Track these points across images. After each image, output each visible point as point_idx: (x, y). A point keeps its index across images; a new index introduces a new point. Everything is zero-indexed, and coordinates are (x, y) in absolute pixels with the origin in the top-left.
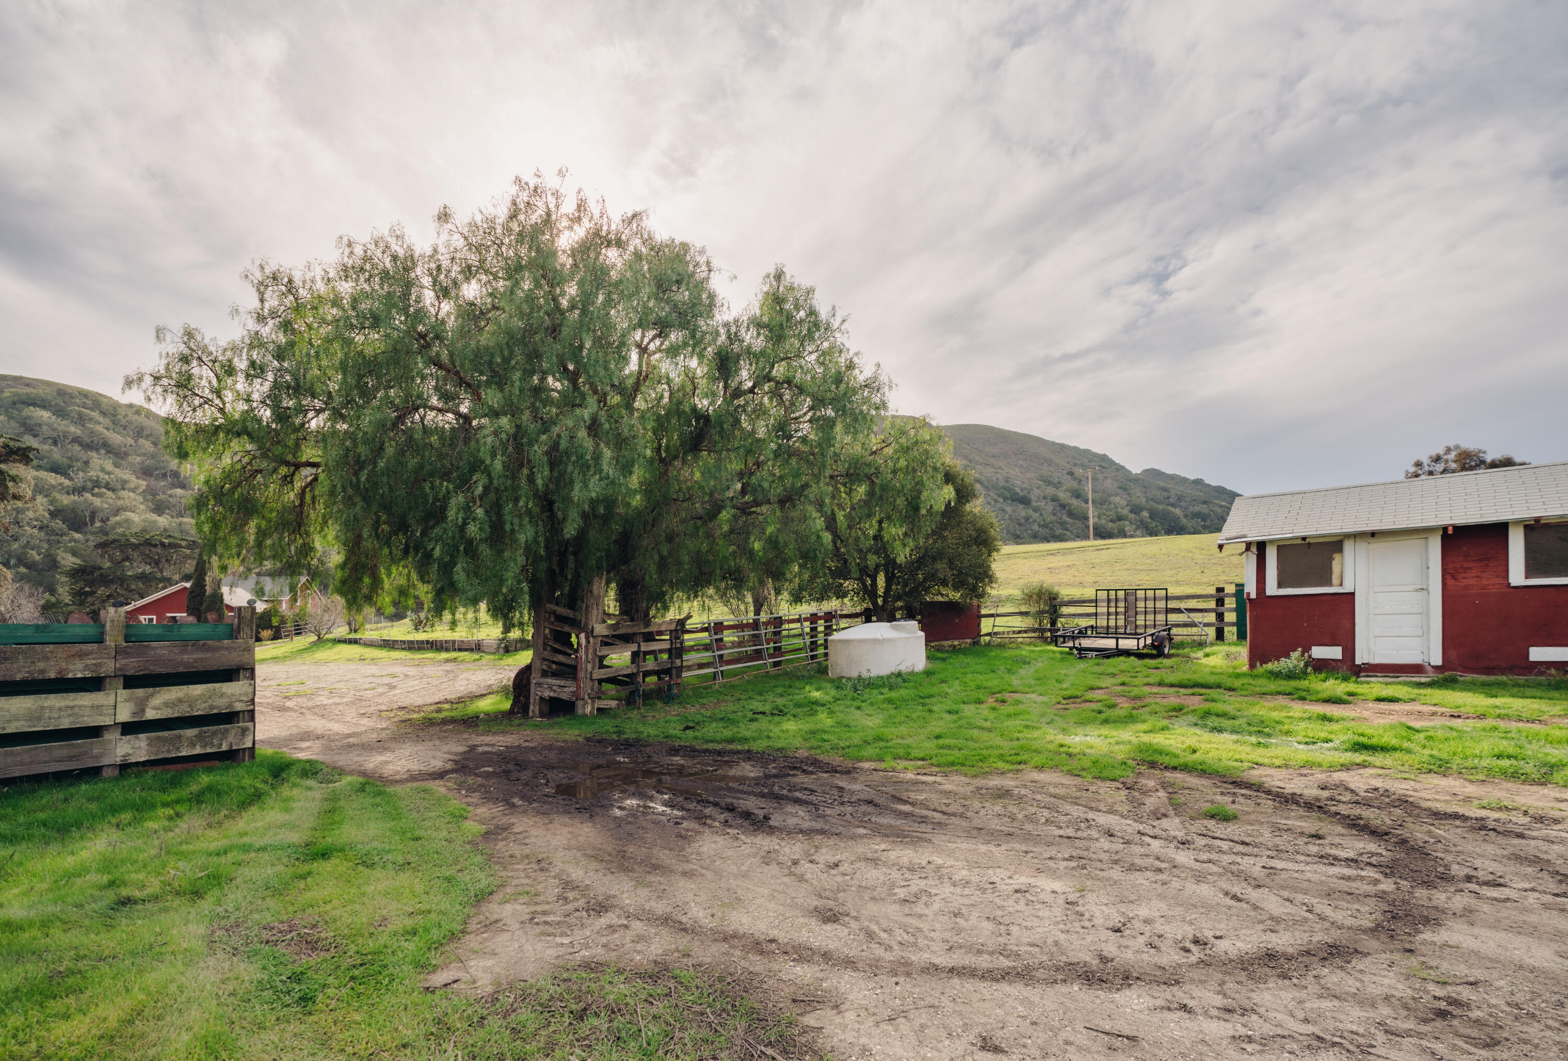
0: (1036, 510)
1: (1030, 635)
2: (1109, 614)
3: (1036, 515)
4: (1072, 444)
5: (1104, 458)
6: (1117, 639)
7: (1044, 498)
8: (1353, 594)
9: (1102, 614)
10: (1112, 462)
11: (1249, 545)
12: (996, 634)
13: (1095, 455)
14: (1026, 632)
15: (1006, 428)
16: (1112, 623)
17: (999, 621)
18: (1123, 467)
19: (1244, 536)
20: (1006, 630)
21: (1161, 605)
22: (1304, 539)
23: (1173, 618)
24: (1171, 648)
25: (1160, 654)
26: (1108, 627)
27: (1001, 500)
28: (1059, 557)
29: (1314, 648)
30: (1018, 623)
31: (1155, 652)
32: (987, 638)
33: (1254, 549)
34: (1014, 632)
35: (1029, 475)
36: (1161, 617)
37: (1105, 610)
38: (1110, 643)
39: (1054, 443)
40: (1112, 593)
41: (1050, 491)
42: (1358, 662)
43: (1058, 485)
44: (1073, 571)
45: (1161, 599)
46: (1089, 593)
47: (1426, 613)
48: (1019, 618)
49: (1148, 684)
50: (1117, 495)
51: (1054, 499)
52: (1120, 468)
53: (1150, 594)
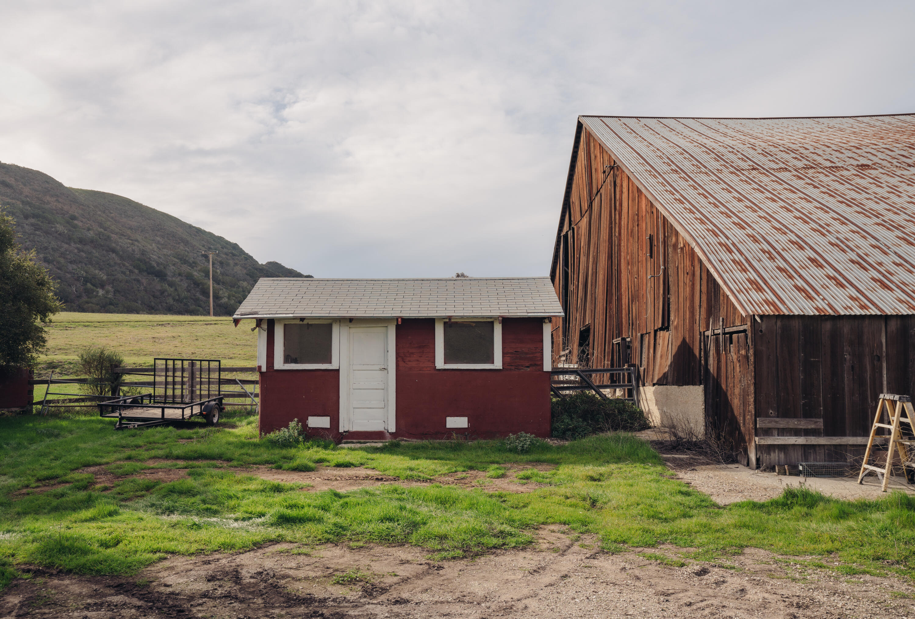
0: (171, 285)
1: (88, 403)
2: (167, 383)
3: (171, 290)
4: (207, 230)
5: (235, 246)
6: (163, 408)
7: (180, 275)
8: (338, 371)
9: (160, 383)
10: (242, 252)
11: (259, 322)
12: (50, 402)
13: (228, 243)
14: (83, 400)
15: (145, 204)
16: (170, 392)
17: (53, 388)
18: (251, 257)
19: (256, 313)
20: (62, 397)
21: (215, 376)
22: (302, 319)
23: (227, 388)
24: (220, 417)
25: (209, 423)
26: (166, 396)
27: (136, 271)
28: (168, 328)
29: (310, 418)
30: (74, 390)
31: (204, 421)
32: (39, 407)
33: (265, 326)
34: (70, 401)
35: (165, 251)
36: (214, 388)
37: (163, 379)
38: (156, 413)
39: (190, 226)
40: (170, 363)
41: (185, 268)
42: (341, 430)
43: (193, 265)
44: (177, 342)
45: (214, 370)
46: (150, 361)
47: (385, 389)
48: (77, 386)
49: (155, 458)
50: (244, 280)
51: (189, 277)
52: (249, 258)
53: (179, 364)
